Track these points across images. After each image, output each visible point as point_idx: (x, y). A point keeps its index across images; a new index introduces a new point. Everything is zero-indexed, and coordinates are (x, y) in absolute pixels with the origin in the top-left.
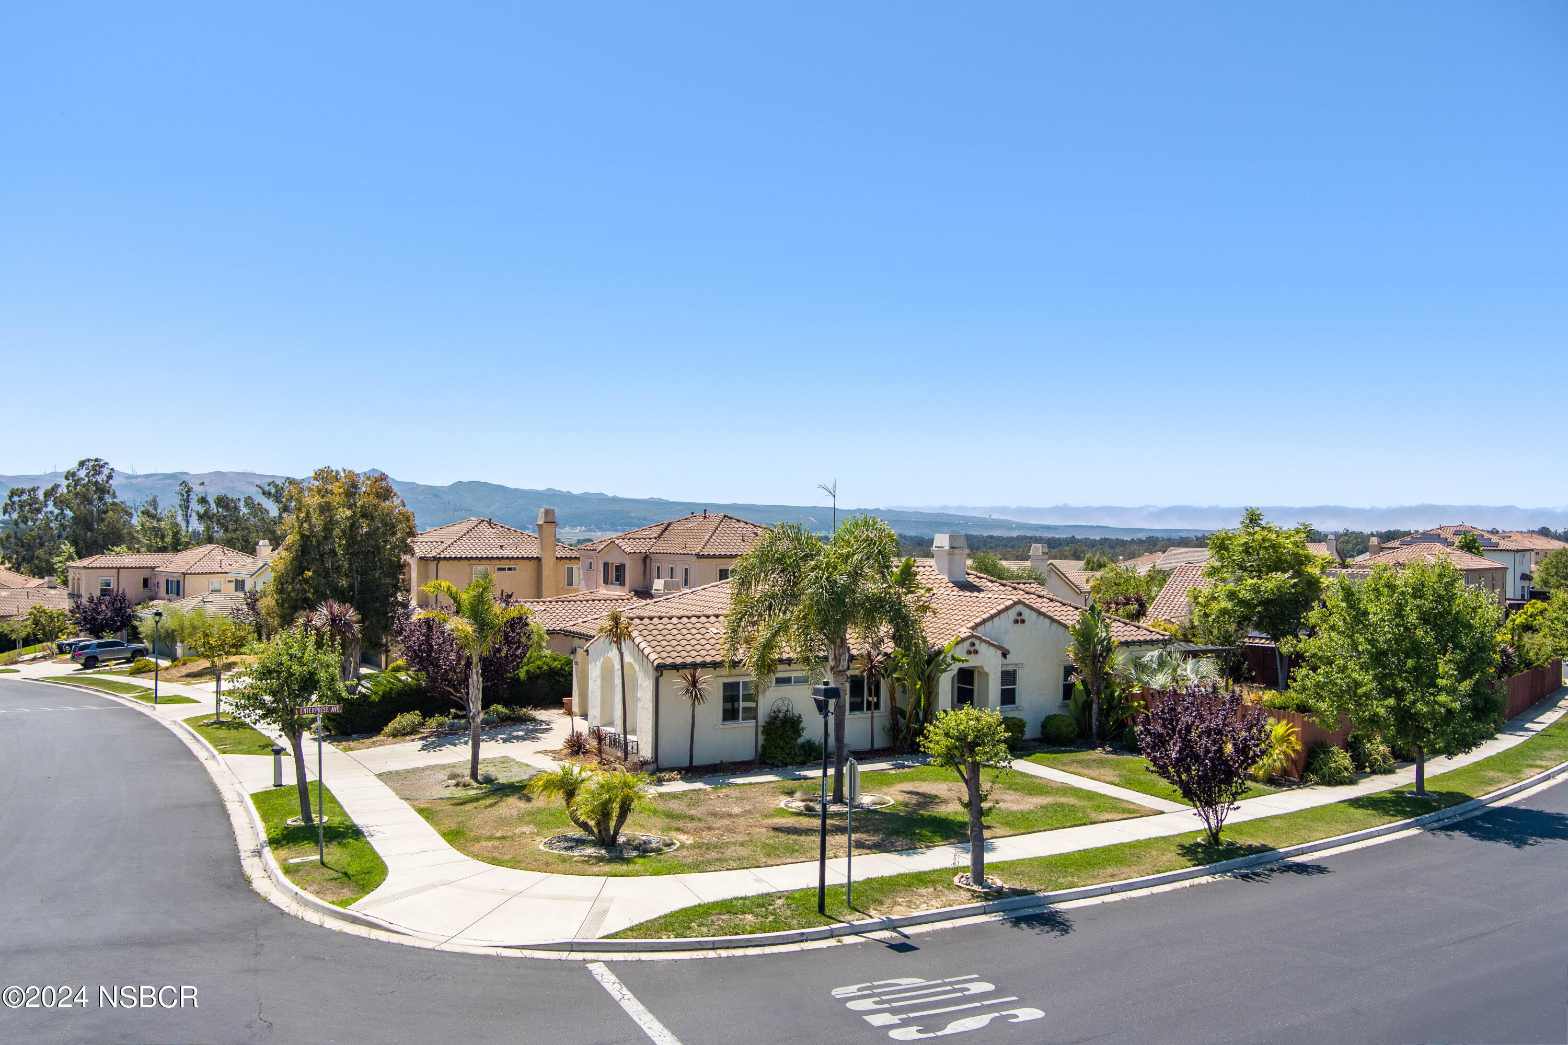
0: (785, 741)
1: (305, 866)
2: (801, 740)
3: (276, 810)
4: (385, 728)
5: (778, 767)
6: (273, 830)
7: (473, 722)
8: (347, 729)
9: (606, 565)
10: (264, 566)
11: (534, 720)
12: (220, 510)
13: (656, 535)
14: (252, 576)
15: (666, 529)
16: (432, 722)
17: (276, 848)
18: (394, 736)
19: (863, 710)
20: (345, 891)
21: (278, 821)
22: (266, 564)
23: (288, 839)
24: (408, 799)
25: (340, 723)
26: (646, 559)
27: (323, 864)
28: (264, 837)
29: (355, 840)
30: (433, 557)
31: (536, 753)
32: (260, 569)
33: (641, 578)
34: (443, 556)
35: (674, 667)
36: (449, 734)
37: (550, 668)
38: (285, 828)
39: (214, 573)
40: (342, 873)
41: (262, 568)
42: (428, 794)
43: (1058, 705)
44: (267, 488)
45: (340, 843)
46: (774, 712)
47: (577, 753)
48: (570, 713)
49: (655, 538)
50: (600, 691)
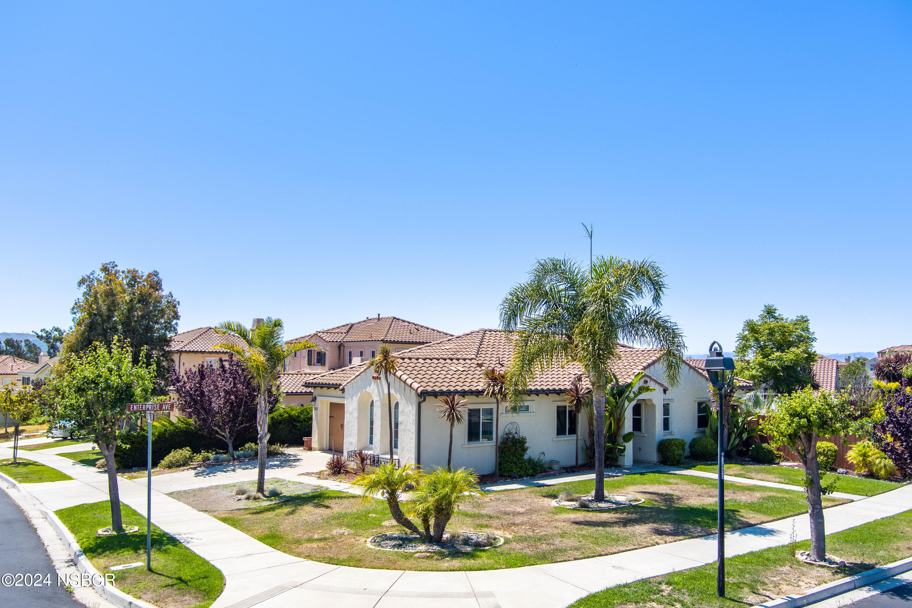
0: (516, 457)
1: (130, 573)
2: (526, 457)
3: (85, 523)
4: (162, 461)
5: (516, 478)
6: (85, 540)
7: (261, 443)
8: (129, 463)
9: (310, 352)
10: (45, 365)
11: (282, 454)
12: (8, 348)
13: (345, 331)
14: (36, 373)
15: (351, 328)
16: (199, 457)
17: (93, 557)
18: (170, 467)
19: (565, 434)
20: (187, 598)
21: (89, 531)
22: (47, 364)
23: (104, 548)
24: (206, 511)
25: (123, 458)
26: (340, 346)
27: (150, 569)
28: (76, 547)
29: (174, 546)
30: (177, 350)
31: (299, 475)
32: (42, 368)
33: (337, 360)
34: (184, 350)
35: (435, 394)
36: (215, 465)
37: (289, 415)
38: (98, 538)
39: (7, 374)
40: (177, 579)
41: (44, 367)
42: (223, 506)
43: (695, 431)
44: (40, 334)
45: (159, 550)
46: (507, 434)
47: (339, 473)
48: (310, 449)
49: (345, 333)
50: (356, 421)
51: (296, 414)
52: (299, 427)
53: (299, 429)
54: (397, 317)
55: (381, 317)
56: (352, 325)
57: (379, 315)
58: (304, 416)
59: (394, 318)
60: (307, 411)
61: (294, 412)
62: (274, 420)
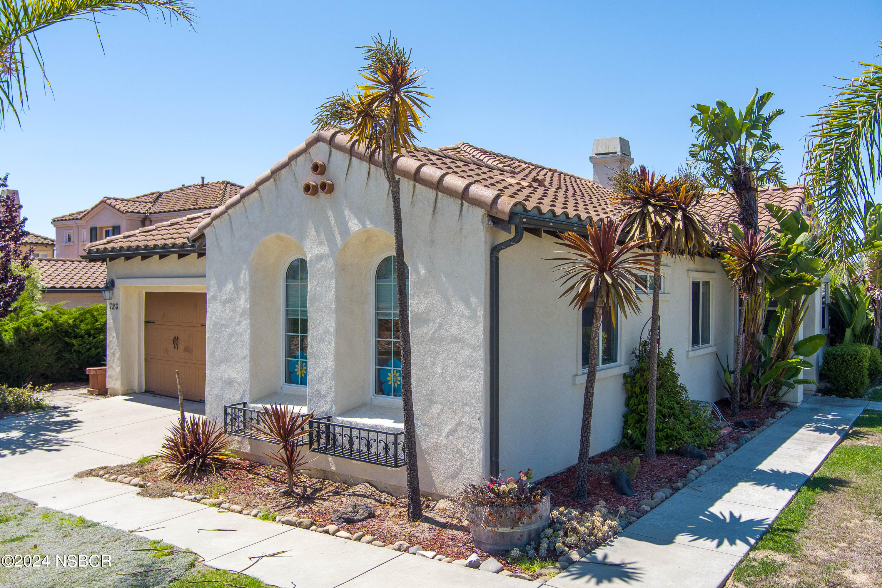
9: (93, 230)
11: (39, 407)
13: (151, 200)
15: (159, 197)
31: (80, 476)
48: (103, 392)
49: (151, 202)
50: (246, 322)
51: (71, 322)
52: (76, 348)
53: (78, 352)
54: (232, 181)
55: (205, 182)
56: (160, 195)
57: (203, 178)
58: (87, 324)
59: (228, 183)
60: (93, 316)
61: (65, 317)
62: (23, 334)
